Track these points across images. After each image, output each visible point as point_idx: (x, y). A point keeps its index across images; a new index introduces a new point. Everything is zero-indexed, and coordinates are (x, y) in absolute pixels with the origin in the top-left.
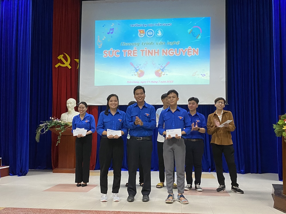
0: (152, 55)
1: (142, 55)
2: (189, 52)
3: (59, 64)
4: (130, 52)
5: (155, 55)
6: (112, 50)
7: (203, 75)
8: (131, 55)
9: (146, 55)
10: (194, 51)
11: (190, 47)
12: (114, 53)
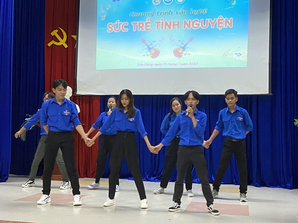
0: (170, 28)
1: (158, 29)
2: (219, 23)
3: (53, 42)
4: (141, 25)
5: (173, 28)
6: (119, 23)
7: (239, 55)
8: (143, 29)
9: (162, 29)
10: (227, 21)
11: (220, 17)
12: (121, 26)
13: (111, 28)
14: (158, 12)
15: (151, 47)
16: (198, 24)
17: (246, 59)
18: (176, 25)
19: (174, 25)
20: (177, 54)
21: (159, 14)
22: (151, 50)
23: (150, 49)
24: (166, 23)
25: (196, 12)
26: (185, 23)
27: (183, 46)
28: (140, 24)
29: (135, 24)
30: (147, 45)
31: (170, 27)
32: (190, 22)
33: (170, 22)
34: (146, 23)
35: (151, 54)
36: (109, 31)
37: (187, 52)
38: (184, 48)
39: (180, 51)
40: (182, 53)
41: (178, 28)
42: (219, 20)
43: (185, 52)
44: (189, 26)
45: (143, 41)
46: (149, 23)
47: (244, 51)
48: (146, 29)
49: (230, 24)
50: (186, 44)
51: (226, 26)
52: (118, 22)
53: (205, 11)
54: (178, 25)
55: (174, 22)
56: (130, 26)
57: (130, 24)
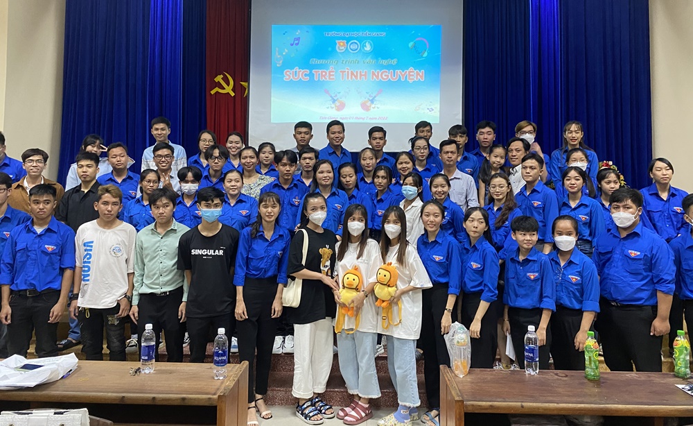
0: (357, 79)
3: (217, 89)
4: (324, 74)
5: (360, 79)
7: (431, 110)
9: (348, 78)
10: (418, 74)
11: (411, 69)
12: (300, 74)
13: (289, 75)
14: (343, 61)
15: (335, 98)
16: (386, 75)
17: (438, 114)
18: (363, 75)
19: (361, 75)
20: (365, 107)
21: (344, 62)
22: (336, 102)
23: (334, 101)
24: (352, 74)
25: (385, 62)
26: (373, 74)
27: (371, 98)
28: (322, 72)
29: (316, 72)
30: (331, 97)
31: (356, 77)
32: (378, 73)
33: (357, 72)
34: (330, 72)
35: (336, 106)
36: (286, 79)
37: (376, 106)
38: (372, 101)
39: (368, 104)
40: (370, 106)
41: (366, 78)
42: (410, 72)
43: (373, 106)
44: (377, 77)
45: (327, 92)
46: (333, 72)
47: (437, 106)
48: (329, 78)
49: (421, 77)
50: (375, 97)
51: (417, 78)
52: (297, 69)
53: (394, 62)
54: (365, 75)
55: (360, 72)
56: (311, 75)
57: (311, 72)
